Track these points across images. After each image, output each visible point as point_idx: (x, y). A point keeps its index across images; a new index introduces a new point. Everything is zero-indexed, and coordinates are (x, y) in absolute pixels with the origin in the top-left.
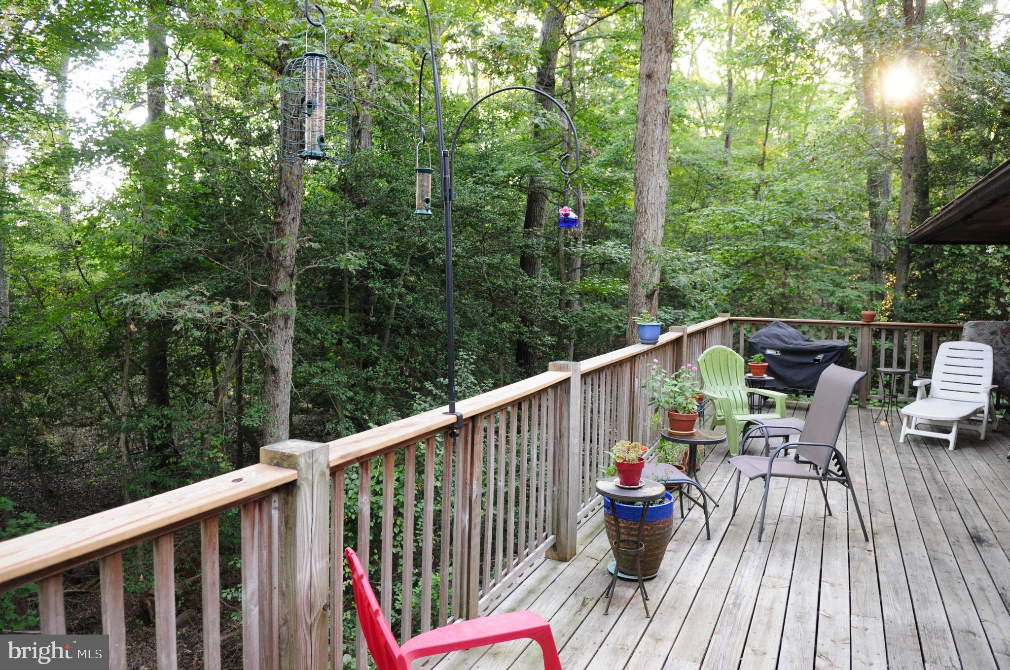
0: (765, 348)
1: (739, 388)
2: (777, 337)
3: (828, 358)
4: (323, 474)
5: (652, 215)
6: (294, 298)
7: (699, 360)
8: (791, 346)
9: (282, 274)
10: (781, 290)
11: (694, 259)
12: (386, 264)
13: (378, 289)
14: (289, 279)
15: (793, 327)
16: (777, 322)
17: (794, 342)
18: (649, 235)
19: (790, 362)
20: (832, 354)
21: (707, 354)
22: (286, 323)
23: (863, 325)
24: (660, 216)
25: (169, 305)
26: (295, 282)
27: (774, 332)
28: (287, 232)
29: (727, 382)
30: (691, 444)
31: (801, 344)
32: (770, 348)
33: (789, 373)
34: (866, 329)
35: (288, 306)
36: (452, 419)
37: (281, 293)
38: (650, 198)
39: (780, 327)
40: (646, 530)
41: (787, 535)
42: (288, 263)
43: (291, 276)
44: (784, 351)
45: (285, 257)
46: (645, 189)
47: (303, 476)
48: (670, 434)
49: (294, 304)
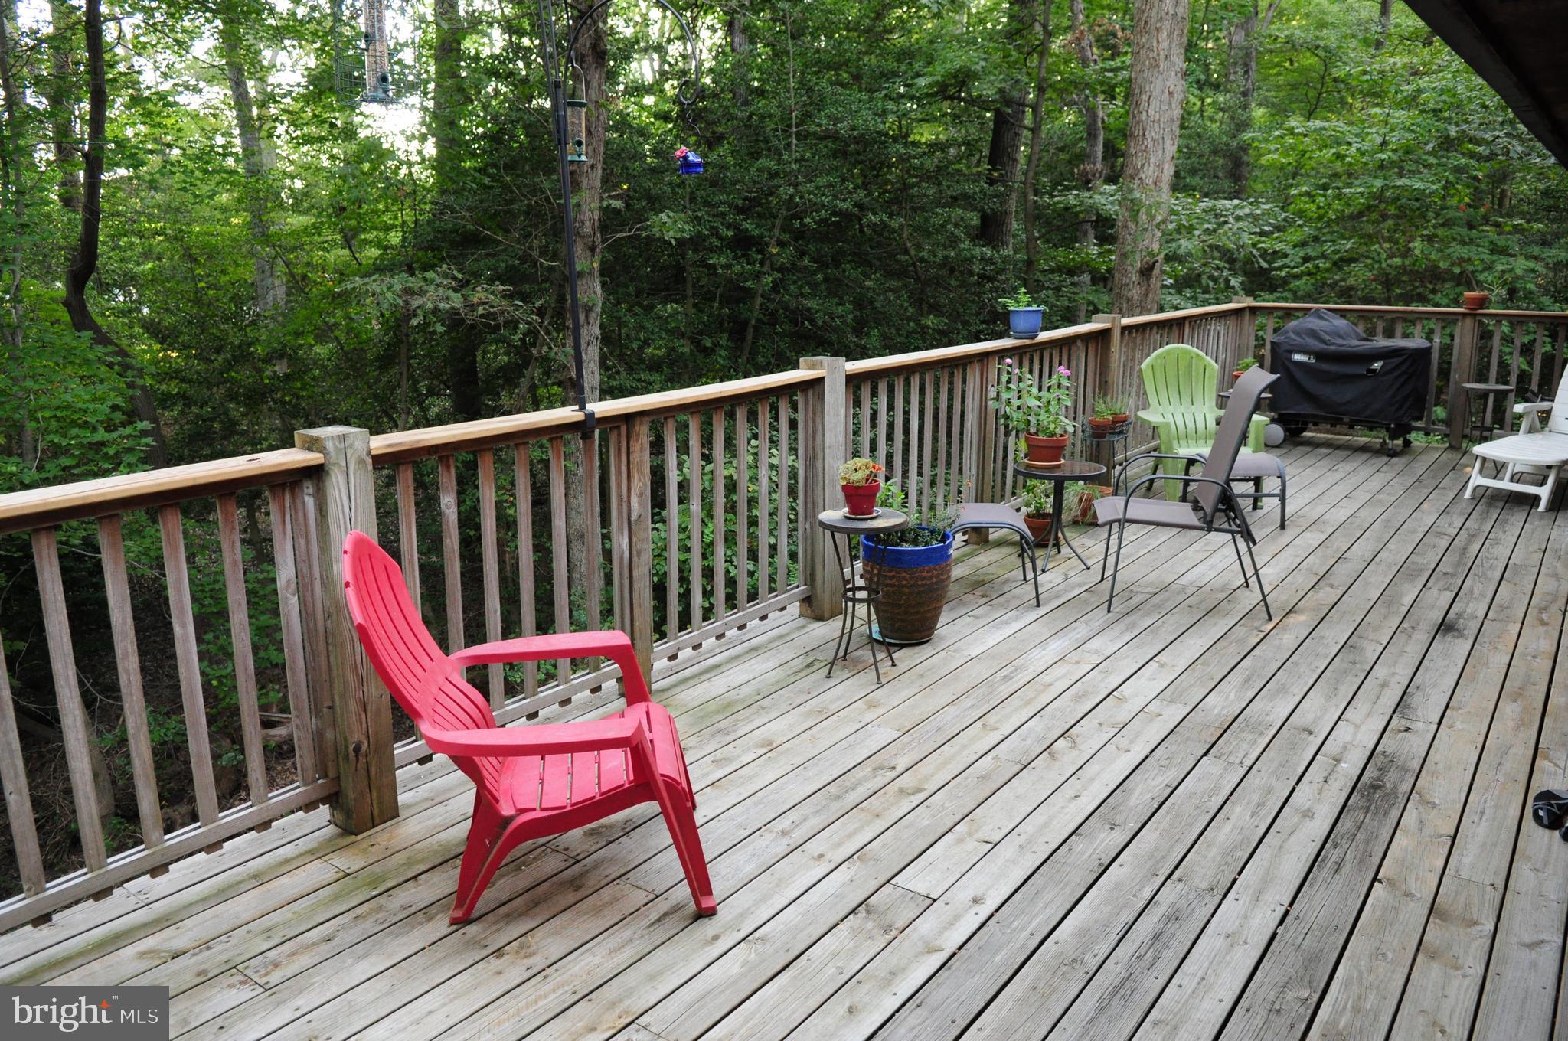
0: (1291, 352)
1: (1205, 409)
2: (1313, 334)
3: (1389, 367)
4: (361, 461)
5: (1154, 140)
6: (597, 281)
7: (1143, 366)
8: (1333, 347)
9: (579, 248)
10: (1397, 261)
11: (1247, 211)
12: (737, 228)
13: (722, 267)
14: (589, 253)
15: (1343, 316)
16: (1318, 310)
17: (1340, 341)
18: (1149, 173)
19: (1329, 372)
20: (1396, 361)
21: (1157, 358)
22: (587, 317)
23: (1464, 315)
24: (1168, 142)
25: (408, 291)
26: (598, 258)
27: (1310, 326)
28: (584, 185)
29: (1186, 400)
30: (1056, 478)
31: (1355, 344)
32: (1299, 352)
33: (1325, 391)
34: (1469, 321)
35: (592, 291)
36: (579, 416)
37: (580, 275)
38: (1151, 112)
39: (1321, 318)
40: (904, 578)
41: (1158, 606)
42: (587, 230)
43: (592, 249)
44: (1320, 356)
45: (583, 222)
46: (1145, 97)
47: (333, 460)
48: (1028, 466)
49: (598, 290)
